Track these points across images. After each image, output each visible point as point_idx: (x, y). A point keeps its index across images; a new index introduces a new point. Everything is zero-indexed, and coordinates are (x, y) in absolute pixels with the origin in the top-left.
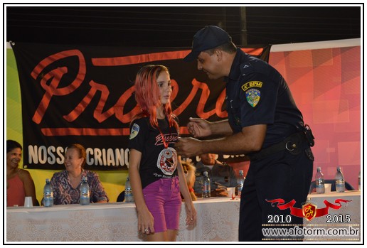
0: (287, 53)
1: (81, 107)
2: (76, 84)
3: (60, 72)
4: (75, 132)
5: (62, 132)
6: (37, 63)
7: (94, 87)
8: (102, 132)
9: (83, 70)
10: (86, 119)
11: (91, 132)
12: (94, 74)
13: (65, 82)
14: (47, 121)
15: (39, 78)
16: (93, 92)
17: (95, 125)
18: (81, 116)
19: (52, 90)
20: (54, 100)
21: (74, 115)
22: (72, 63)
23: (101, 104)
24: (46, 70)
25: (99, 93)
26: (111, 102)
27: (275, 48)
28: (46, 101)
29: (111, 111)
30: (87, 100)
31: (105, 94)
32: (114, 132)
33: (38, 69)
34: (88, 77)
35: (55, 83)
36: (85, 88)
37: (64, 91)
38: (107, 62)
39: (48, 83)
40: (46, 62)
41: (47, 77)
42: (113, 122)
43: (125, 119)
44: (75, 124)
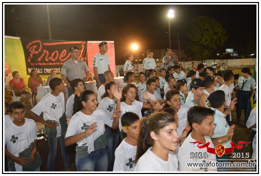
0: (91, 43)
1: (41, 57)
2: (40, 50)
3: (35, 47)
4: (40, 64)
5: (36, 64)
6: (28, 44)
7: (45, 51)
8: (48, 64)
9: (41, 46)
10: (43, 61)
11: (45, 64)
12: (44, 47)
13: (36, 50)
14: (32, 61)
15: (29, 48)
16: (44, 53)
17: (46, 62)
18: (42, 59)
19: (33, 52)
20: (33, 55)
21: (40, 59)
22: (38, 44)
23: (47, 56)
24: (31, 46)
25: (46, 53)
26: (50, 56)
27: (88, 42)
28: (31, 55)
29: (50, 58)
30: (43, 55)
31: (48, 53)
32: (51, 64)
33: (28, 46)
34: (43, 49)
35: (34, 50)
36: (42, 52)
37: (36, 52)
38: (48, 44)
39: (32, 50)
40: (30, 44)
41: (31, 48)
42: (50, 61)
43: (54, 60)
44: (40, 62)
